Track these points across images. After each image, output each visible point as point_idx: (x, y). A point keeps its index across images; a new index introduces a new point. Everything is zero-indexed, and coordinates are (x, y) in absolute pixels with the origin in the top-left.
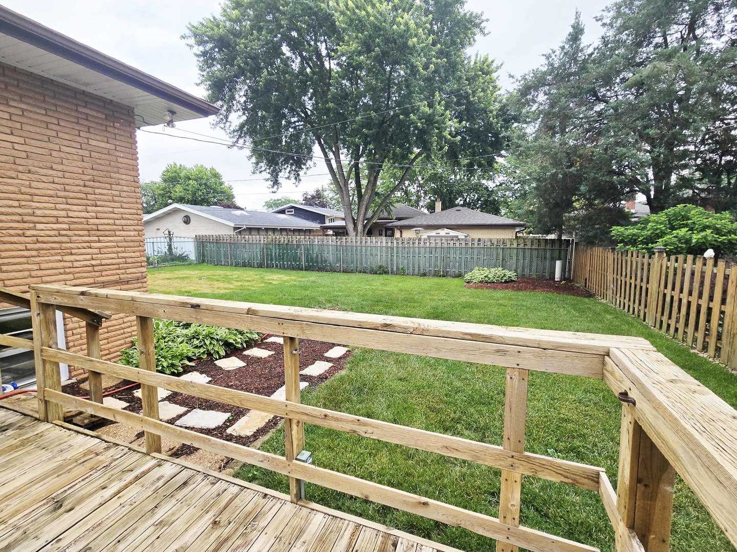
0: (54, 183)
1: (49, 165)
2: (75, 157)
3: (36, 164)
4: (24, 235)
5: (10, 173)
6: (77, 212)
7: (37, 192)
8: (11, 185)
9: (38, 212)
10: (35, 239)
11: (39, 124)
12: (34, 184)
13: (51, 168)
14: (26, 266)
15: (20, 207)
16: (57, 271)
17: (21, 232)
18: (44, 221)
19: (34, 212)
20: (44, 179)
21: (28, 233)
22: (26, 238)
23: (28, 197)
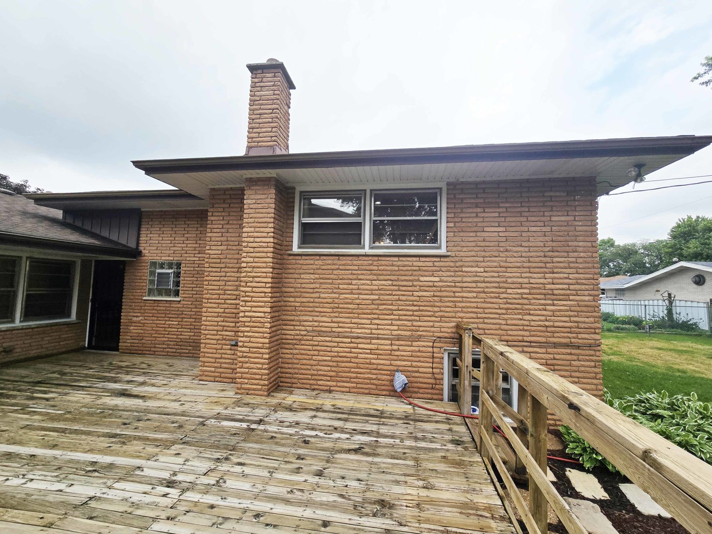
0: (522, 257)
1: (519, 243)
2: (539, 234)
3: (511, 244)
4: (498, 298)
5: (494, 254)
6: (537, 279)
7: (510, 265)
8: (495, 261)
9: (509, 280)
10: (505, 300)
11: (515, 214)
12: (509, 259)
13: (521, 246)
14: (498, 321)
15: (499, 277)
16: (518, 327)
17: (497, 295)
18: (513, 287)
19: (507, 281)
20: (515, 254)
21: (502, 296)
22: (500, 300)
23: (504, 269)
